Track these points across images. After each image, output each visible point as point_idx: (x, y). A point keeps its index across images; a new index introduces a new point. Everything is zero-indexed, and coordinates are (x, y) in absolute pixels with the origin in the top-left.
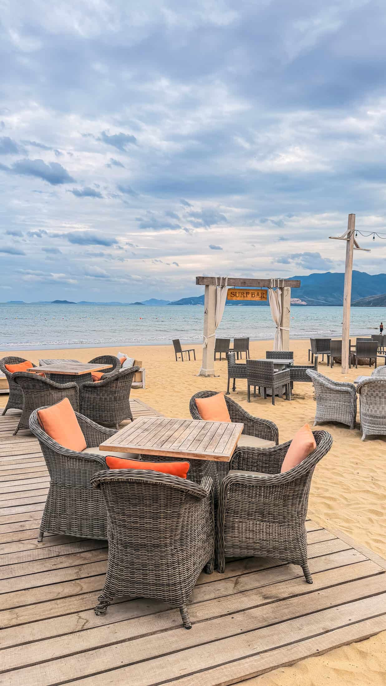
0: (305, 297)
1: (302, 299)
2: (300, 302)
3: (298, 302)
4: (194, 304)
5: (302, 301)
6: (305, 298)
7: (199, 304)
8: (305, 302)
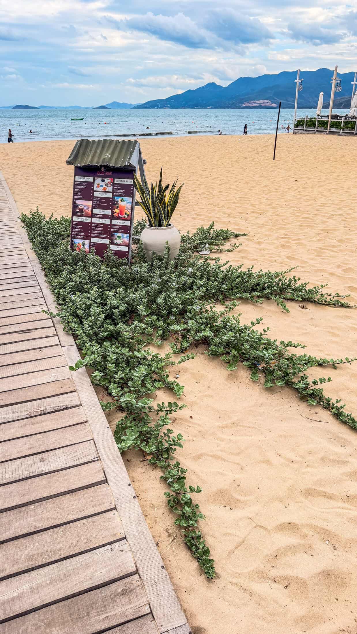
0: (276, 98)
1: (272, 100)
2: (270, 104)
3: (268, 105)
4: (161, 108)
5: (272, 103)
6: (276, 100)
7: (166, 107)
8: (275, 103)
